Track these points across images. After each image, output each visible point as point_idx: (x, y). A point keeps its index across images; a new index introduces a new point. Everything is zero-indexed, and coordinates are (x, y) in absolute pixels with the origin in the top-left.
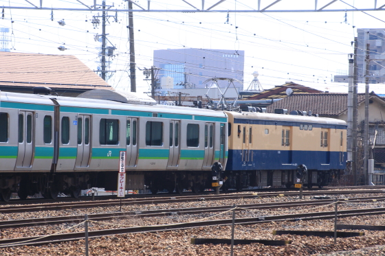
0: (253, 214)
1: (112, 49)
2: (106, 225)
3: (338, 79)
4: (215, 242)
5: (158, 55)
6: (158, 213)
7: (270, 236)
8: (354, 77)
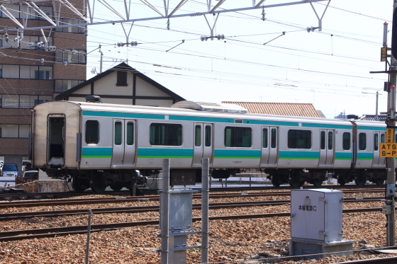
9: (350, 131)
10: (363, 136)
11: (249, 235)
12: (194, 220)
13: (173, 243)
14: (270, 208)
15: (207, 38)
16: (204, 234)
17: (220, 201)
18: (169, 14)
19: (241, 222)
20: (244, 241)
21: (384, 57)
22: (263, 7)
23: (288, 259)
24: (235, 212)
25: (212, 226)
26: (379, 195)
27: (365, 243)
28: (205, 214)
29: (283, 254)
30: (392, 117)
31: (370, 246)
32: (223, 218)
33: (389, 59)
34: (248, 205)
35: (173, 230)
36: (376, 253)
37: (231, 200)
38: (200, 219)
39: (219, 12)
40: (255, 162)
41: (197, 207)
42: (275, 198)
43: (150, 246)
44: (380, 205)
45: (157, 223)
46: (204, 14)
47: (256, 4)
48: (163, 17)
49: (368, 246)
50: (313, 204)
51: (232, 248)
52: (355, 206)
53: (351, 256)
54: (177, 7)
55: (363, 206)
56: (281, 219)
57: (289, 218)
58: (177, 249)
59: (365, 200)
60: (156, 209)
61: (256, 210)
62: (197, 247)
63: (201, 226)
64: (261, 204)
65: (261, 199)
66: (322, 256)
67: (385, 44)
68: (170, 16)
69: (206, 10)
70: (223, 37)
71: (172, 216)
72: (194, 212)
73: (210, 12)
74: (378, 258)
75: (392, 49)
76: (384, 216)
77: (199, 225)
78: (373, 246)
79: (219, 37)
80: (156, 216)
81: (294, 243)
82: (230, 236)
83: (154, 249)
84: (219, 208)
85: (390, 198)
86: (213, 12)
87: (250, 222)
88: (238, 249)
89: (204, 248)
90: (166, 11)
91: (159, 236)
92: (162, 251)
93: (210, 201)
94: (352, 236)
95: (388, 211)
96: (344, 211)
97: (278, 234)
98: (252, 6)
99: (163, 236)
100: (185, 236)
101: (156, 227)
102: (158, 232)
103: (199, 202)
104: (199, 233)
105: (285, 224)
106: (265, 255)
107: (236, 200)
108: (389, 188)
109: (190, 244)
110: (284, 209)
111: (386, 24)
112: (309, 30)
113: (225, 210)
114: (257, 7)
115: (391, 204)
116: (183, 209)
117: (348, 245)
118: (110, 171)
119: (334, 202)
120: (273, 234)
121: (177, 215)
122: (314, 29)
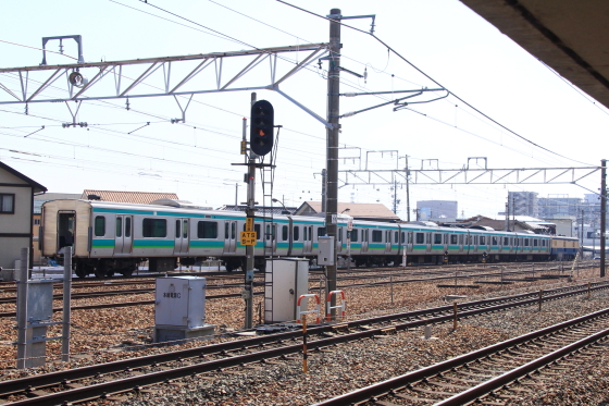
0: (464, 274)
1: (399, 202)
2: (398, 279)
3: (500, 214)
4: (448, 286)
5: (419, 203)
6: (421, 274)
7: (472, 284)
8: (508, 213)
9: (287, 224)
10: (296, 229)
11: (113, 324)
12: (55, 311)
13: (31, 334)
14: (133, 297)
15: (69, 125)
16: (66, 324)
17: (82, 290)
18: (27, 98)
19: (104, 311)
20: (108, 330)
21: (244, 150)
22: (128, 97)
23: (152, 347)
24: (98, 302)
25: (74, 317)
26: (238, 281)
27: (225, 326)
28: (67, 304)
29: (147, 341)
30: (251, 207)
31: (230, 329)
32: (86, 308)
33: (248, 152)
34: (111, 294)
35: (31, 321)
36: (236, 336)
37: (94, 290)
38: (61, 310)
39: (81, 100)
40: (219, 251)
41: (59, 297)
42: (138, 287)
43: (5, 339)
44: (239, 290)
45: (14, 314)
46: (66, 101)
47: (120, 93)
48: (20, 102)
49: (228, 329)
50: (177, 292)
51: (95, 337)
52: (216, 292)
53: (213, 340)
54: (36, 93)
55: (224, 292)
56: (145, 307)
57: (153, 305)
58: (36, 340)
59: (226, 287)
60: (12, 300)
61: (120, 299)
62: (57, 339)
63: (62, 316)
64: (126, 293)
65: (125, 288)
66: (185, 342)
67: (244, 138)
68: (29, 101)
69: (68, 97)
70: (86, 125)
71: (31, 308)
72: (55, 302)
73: (72, 99)
74: (237, 340)
75: (251, 143)
76: (243, 300)
77: (61, 315)
78: (232, 329)
79: (82, 125)
80: (12, 308)
81: (158, 330)
82: (93, 325)
83: (9, 342)
84: (81, 298)
85: (250, 283)
86: (75, 99)
87: (114, 312)
88: (102, 338)
89: (65, 339)
90: (24, 96)
91: (15, 328)
92: (19, 344)
93: (72, 290)
94: (214, 321)
95: (247, 296)
96: (207, 298)
97: (142, 322)
98: (115, 95)
99: (20, 328)
100: (44, 328)
101: (12, 320)
102: (14, 324)
103: (59, 292)
104: (59, 324)
105: (149, 312)
106: (129, 343)
107: (99, 289)
108: (248, 274)
109: (49, 335)
110: (148, 297)
111: (245, 120)
112: (173, 121)
113: (88, 300)
114: (121, 96)
115: (250, 289)
116: (43, 299)
117: (210, 330)
118: (111, 260)
119: (197, 288)
120: (136, 322)
121: (36, 306)
122: (177, 121)
